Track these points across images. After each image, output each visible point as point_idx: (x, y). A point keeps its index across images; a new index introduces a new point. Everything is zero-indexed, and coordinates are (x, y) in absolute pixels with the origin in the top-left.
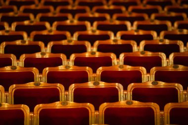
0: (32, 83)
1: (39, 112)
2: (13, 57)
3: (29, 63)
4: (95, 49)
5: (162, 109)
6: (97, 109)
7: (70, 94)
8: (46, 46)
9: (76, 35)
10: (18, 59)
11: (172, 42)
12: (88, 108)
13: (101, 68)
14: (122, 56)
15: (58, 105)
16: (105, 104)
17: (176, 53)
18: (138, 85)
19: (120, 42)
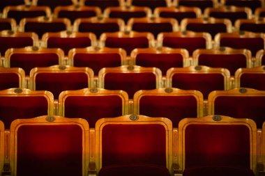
0: (56, 66)
1: (64, 100)
2: (34, 36)
3: (52, 43)
4: (129, 28)
5: (206, 97)
6: (131, 97)
7: (100, 79)
8: (72, 24)
9: (107, 12)
10: (40, 38)
11: (219, 21)
12: (121, 96)
14: (160, 37)
15: (86, 92)
17: (223, 34)
18: (179, 70)
19: (158, 20)
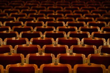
7: (27, 59)
10: (3, 40)
13: (45, 46)
14: (57, 39)
16: (43, 65)
19: (57, 32)
